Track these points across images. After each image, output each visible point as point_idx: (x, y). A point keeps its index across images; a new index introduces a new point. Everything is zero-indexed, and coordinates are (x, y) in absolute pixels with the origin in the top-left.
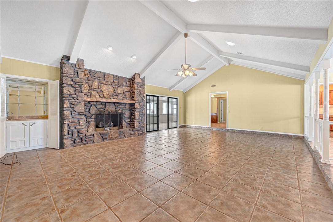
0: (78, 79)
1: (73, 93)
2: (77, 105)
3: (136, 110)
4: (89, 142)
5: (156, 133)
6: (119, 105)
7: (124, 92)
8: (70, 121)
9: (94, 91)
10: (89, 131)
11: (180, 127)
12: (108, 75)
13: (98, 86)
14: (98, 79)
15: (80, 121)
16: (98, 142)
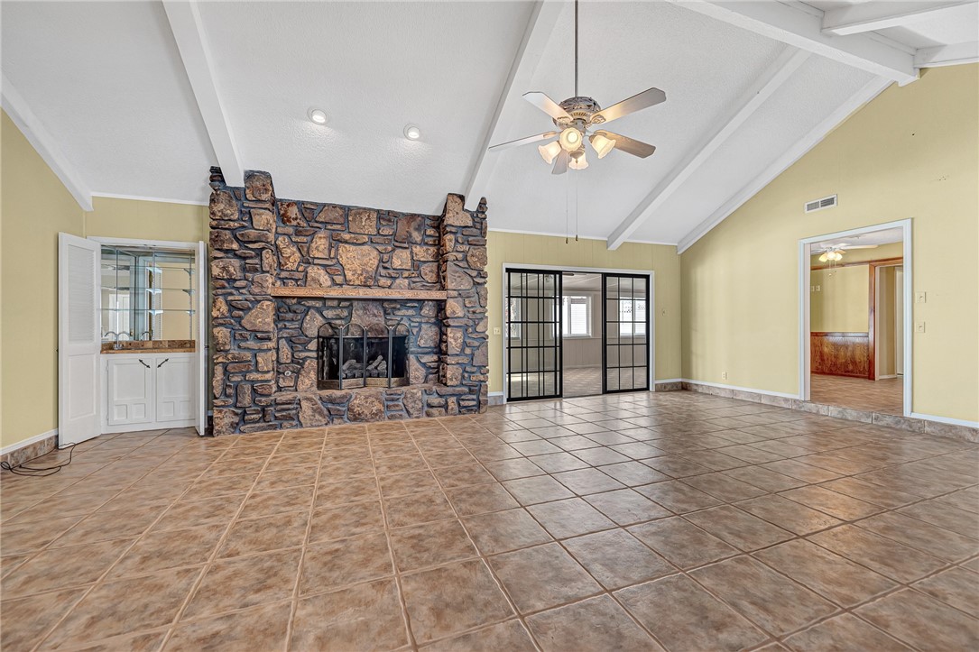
0: (252, 233)
1: (238, 275)
2: (249, 309)
3: (451, 322)
4: (285, 423)
5: (550, 404)
6: (399, 306)
7: (416, 265)
8: (230, 356)
9: (315, 268)
10: (301, 387)
11: (662, 389)
12: (360, 214)
13: (326, 251)
14: (329, 227)
15: (259, 359)
16: (312, 426)
